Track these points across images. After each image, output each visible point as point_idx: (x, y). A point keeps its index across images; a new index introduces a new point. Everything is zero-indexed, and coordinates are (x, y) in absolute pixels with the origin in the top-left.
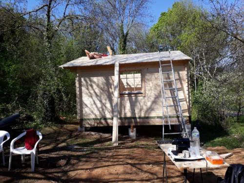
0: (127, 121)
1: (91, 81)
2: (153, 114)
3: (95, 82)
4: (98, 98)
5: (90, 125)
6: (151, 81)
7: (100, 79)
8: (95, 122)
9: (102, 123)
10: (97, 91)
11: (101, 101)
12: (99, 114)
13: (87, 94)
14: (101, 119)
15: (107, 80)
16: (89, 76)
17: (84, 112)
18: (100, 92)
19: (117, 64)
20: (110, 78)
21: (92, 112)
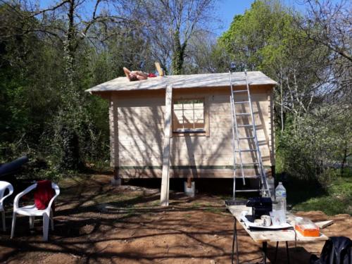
0: (182, 170)
1: (131, 112)
2: (220, 163)
3: (136, 115)
4: (142, 137)
5: (130, 176)
6: (218, 114)
7: (145, 110)
8: (136, 172)
9: (146, 174)
10: (140, 127)
11: (145, 142)
12: (142, 160)
13: (125, 131)
14: (145, 167)
15: (155, 111)
16: (129, 105)
17: (120, 157)
18: (145, 129)
19: (169, 89)
20: (159, 109)
21: (132, 157)
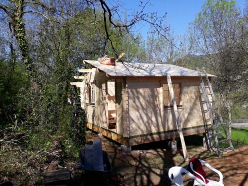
0: (170, 134)
1: (138, 92)
2: (189, 125)
3: (141, 94)
4: (145, 111)
5: (137, 142)
6: (188, 94)
8: (142, 139)
9: (148, 140)
10: (143, 103)
11: (147, 115)
12: (145, 129)
13: (133, 107)
14: (147, 135)
15: (153, 92)
16: (136, 88)
17: (131, 129)
18: (147, 105)
20: (155, 90)
21: (139, 128)
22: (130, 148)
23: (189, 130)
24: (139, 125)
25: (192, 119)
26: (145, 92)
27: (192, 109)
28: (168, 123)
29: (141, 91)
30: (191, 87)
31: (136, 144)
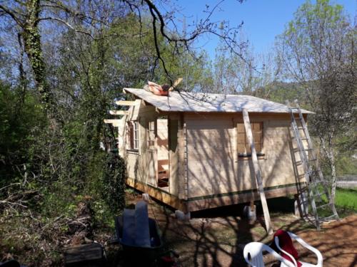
0: (246, 195)
1: (200, 135)
2: (275, 183)
3: (205, 138)
4: (210, 162)
5: (199, 207)
6: (273, 137)
7: (213, 132)
8: (206, 202)
9: (215, 203)
10: (208, 151)
11: (213, 168)
12: (211, 188)
13: (194, 155)
14: (214, 196)
15: (222, 134)
16: (199, 127)
17: (190, 187)
18: (213, 153)
19: (246, 112)
20: (226, 132)
21: (202, 186)
22: (189, 215)
23: (274, 190)
24: (202, 181)
25: (278, 175)
26: (210, 134)
27: (278, 160)
28: (243, 179)
29: (206, 132)
30: (277, 128)
31: (198, 210)
